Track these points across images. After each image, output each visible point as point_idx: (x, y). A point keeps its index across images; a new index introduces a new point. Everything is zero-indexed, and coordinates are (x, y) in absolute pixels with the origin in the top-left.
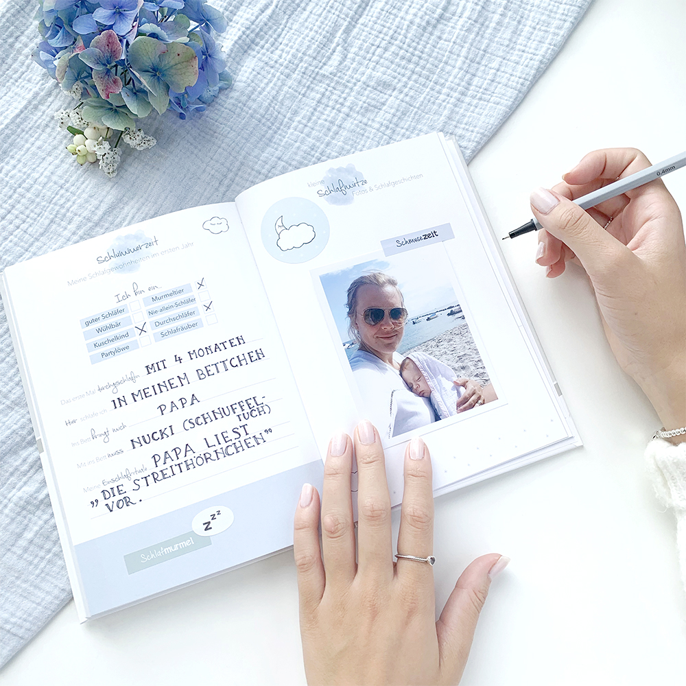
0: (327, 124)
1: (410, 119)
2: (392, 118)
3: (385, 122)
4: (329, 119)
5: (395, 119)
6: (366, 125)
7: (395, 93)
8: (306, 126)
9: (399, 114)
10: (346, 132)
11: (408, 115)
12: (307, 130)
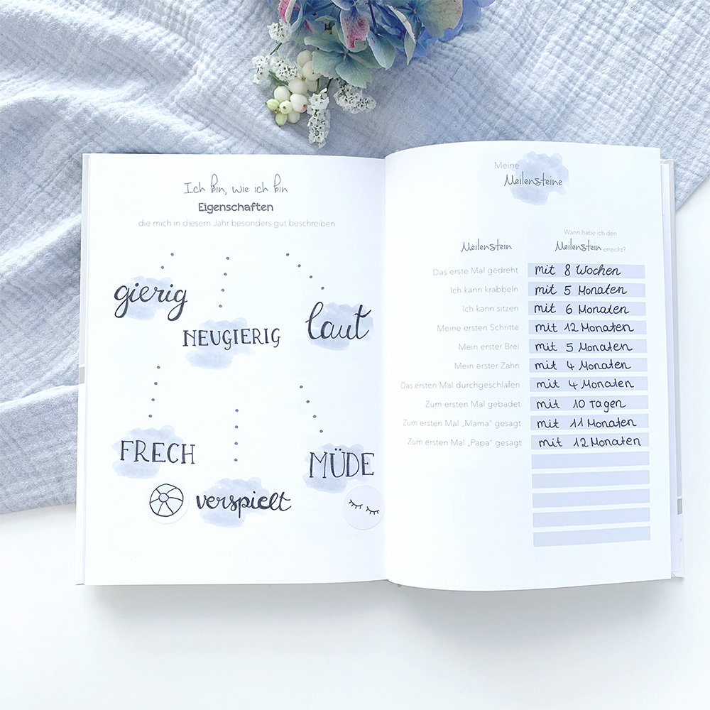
0: (591, 48)
1: (695, 51)
2: (673, 47)
3: (664, 52)
4: (594, 41)
5: (677, 50)
6: (639, 53)
7: (679, 12)
8: (564, 48)
9: (682, 42)
10: (614, 60)
11: (692, 44)
12: (565, 54)
